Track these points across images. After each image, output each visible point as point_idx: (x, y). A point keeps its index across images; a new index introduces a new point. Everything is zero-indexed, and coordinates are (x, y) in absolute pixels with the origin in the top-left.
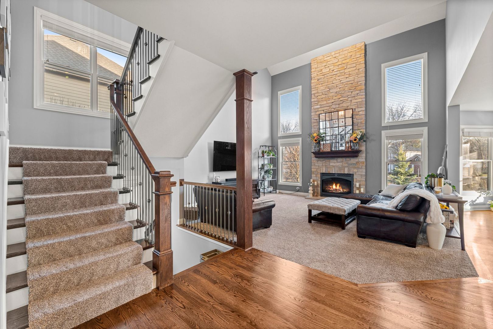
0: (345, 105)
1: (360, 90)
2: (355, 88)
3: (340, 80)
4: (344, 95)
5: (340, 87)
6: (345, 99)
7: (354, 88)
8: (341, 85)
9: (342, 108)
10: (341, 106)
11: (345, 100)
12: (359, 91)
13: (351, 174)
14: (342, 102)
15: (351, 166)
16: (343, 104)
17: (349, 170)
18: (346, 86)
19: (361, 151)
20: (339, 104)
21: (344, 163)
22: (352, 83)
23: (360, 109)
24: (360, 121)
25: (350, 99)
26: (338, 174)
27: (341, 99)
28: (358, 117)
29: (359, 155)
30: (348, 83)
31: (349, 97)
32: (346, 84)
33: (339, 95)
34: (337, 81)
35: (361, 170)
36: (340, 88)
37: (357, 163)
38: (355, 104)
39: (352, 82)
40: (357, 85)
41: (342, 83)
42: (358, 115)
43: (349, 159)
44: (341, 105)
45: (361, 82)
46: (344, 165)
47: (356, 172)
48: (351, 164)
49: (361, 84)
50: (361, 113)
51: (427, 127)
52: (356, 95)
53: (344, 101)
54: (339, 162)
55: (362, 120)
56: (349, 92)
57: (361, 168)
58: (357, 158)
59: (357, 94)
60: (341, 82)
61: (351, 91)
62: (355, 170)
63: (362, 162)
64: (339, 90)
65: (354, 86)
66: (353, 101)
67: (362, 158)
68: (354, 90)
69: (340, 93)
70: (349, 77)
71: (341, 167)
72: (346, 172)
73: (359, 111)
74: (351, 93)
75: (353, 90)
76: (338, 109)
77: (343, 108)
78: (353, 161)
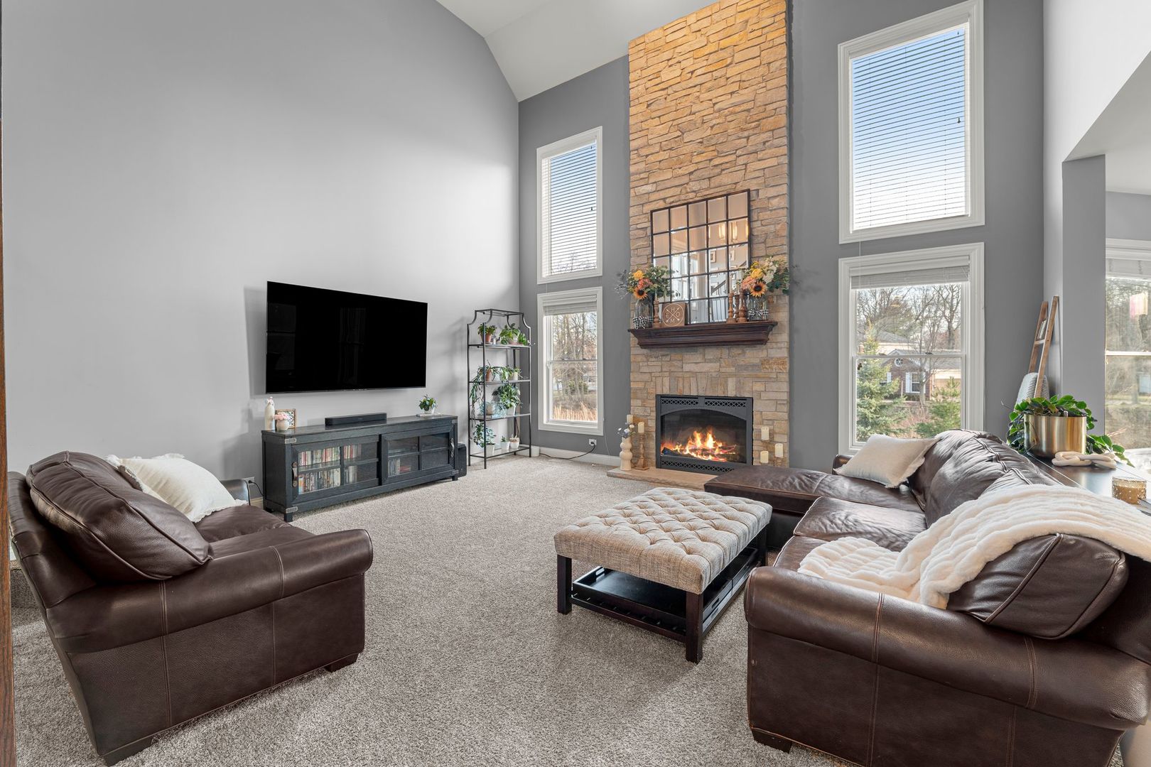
0: (726, 180)
1: (773, 130)
2: (759, 125)
3: (714, 101)
4: (724, 148)
5: (714, 122)
6: (726, 159)
7: (753, 124)
8: (716, 118)
9: (719, 189)
10: (717, 184)
11: (728, 165)
12: (770, 134)
13: (744, 399)
14: (717, 170)
15: (745, 373)
16: (720, 177)
17: (739, 386)
18: (729, 118)
19: (777, 323)
20: (709, 178)
21: (723, 364)
22: (748, 110)
23: (772, 192)
24: (772, 228)
25: (741, 161)
26: (707, 398)
27: (717, 162)
28: (766, 217)
29: (770, 337)
30: (738, 109)
31: (739, 152)
32: (732, 113)
33: (711, 148)
34: (706, 104)
35: (774, 386)
36: (712, 127)
37: (765, 361)
38: (757, 174)
39: (750, 105)
40: (764, 115)
41: (719, 110)
42: (765, 209)
43: (740, 352)
44: (715, 181)
45: (774, 106)
46: (723, 370)
47: (759, 393)
48: (746, 367)
49: (775, 109)
50: (775, 202)
51: (983, 243)
52: (761, 146)
53: (723, 167)
54: (710, 361)
55: (778, 227)
56: (740, 138)
57: (777, 380)
58: (764, 347)
59: (764, 143)
60: (717, 107)
61: (746, 134)
62: (758, 387)
63: (780, 358)
64: (709, 132)
65: (756, 118)
66: (751, 167)
67: (778, 347)
68: (755, 132)
69: (713, 142)
70: (740, 92)
71: (714, 374)
72: (731, 392)
73: (769, 198)
74: (745, 140)
75: (751, 132)
76: (707, 192)
77: (722, 188)
78: (752, 355)
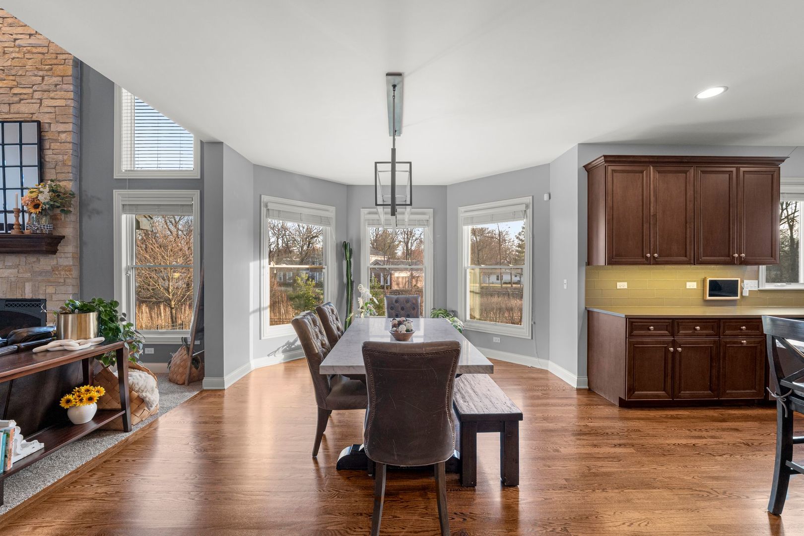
0: (25, 109)
1: (63, 76)
2: (51, 69)
3: (15, 36)
4: (24, 81)
5: (14, 55)
6: (24, 91)
7: (47, 67)
8: (15, 52)
9: (17, 116)
10: (15, 110)
11: (26, 97)
12: (60, 79)
13: (39, 300)
14: (16, 99)
15: (40, 278)
16: (18, 105)
17: (35, 289)
18: (28, 56)
19: (64, 237)
20: (9, 104)
21: (21, 271)
22: (43, 54)
23: (61, 127)
24: (60, 157)
25: (37, 95)
26: (7, 300)
27: (16, 91)
28: (56, 147)
29: (59, 248)
30: (34, 50)
31: (35, 88)
32: (29, 52)
33: (11, 78)
34: (6, 37)
35: (63, 289)
36: (13, 59)
37: (55, 269)
38: (49, 110)
39: (45, 50)
40: (55, 61)
41: (19, 46)
42: (56, 141)
43: (35, 260)
44: (15, 108)
45: (64, 57)
46: (20, 275)
47: (51, 295)
48: (40, 273)
49: (65, 60)
50: (63, 136)
51: (199, 191)
52: (53, 87)
53: (22, 97)
54: (10, 267)
55: (66, 157)
56: (36, 76)
57: (64, 284)
58: (55, 256)
59: (56, 85)
60: (18, 42)
61: (41, 73)
62: (50, 290)
63: (67, 266)
64: (9, 63)
65: (49, 62)
66: (46, 102)
67: (66, 255)
68: (48, 74)
69: (13, 72)
70: (37, 36)
71: (13, 279)
72: (28, 295)
73: (59, 132)
74: (41, 78)
75: (45, 73)
76: (7, 116)
77: (20, 116)
78: (45, 263)
